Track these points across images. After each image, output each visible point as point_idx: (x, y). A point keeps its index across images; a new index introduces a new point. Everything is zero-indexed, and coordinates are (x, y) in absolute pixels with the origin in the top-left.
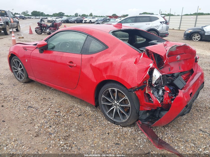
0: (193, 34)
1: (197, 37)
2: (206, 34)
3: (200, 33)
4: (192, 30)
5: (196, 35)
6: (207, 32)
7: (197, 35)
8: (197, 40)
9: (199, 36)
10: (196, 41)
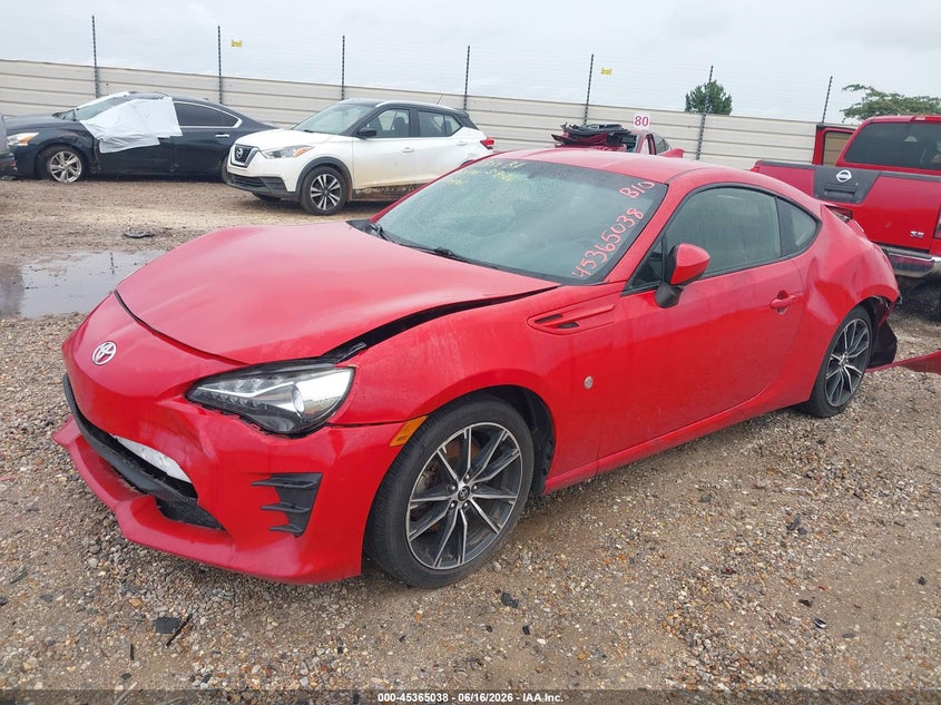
0: (49, 151)
1: (67, 163)
2: (103, 149)
3: (77, 145)
4: (34, 134)
5: (62, 154)
6: (111, 141)
7: (67, 157)
8: (70, 175)
9: (75, 159)
10: (69, 184)
